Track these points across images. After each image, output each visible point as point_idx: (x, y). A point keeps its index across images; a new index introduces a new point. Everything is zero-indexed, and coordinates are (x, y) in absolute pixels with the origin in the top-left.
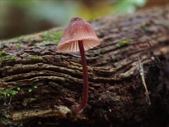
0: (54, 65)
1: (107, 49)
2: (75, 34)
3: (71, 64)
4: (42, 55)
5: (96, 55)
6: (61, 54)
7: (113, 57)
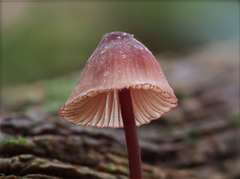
0: (64, 161)
1: (207, 125)
2: (106, 74)
3: (108, 160)
4: (32, 135)
5: (178, 140)
6: (83, 134)
7: (223, 148)
